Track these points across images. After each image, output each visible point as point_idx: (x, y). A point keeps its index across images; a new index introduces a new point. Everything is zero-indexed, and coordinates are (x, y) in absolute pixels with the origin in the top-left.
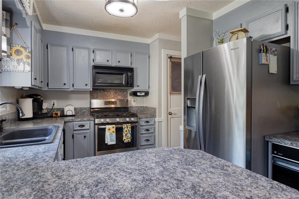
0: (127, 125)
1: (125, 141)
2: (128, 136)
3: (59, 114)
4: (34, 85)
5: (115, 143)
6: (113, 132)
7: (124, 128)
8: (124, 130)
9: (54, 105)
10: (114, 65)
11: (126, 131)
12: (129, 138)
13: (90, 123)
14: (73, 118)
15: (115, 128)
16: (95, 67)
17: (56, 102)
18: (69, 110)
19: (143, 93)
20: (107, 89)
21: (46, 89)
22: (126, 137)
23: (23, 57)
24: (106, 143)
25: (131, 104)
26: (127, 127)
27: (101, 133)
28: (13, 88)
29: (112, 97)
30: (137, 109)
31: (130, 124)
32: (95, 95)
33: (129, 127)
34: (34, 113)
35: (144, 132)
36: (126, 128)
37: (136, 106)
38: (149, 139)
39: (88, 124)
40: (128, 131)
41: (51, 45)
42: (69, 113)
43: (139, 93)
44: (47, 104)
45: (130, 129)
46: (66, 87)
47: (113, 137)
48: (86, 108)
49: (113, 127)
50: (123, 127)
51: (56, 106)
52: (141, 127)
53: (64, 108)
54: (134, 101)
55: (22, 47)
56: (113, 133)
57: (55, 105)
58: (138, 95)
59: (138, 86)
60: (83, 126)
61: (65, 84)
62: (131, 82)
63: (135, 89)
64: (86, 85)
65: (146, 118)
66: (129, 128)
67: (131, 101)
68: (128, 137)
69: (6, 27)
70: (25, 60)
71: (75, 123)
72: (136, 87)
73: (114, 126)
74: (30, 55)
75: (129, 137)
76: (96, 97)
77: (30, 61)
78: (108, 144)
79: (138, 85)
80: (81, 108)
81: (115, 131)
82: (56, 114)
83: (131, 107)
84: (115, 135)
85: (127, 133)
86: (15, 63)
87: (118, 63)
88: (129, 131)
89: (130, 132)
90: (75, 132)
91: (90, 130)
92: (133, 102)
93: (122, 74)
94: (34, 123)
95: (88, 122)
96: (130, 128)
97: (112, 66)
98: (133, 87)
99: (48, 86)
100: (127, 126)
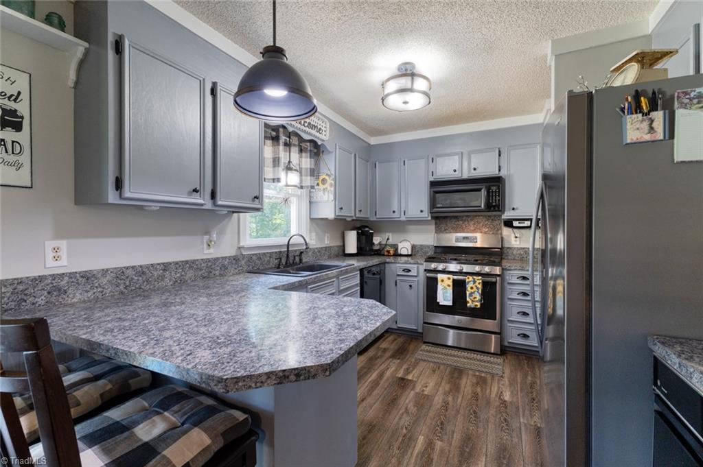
0: (475, 277)
1: (468, 305)
2: (475, 298)
3: (392, 252)
4: (338, 216)
5: (451, 304)
6: (449, 286)
7: (469, 282)
8: (469, 287)
9: (388, 239)
10: (465, 176)
11: (472, 288)
12: (477, 301)
13: (418, 267)
14: (409, 259)
15: (451, 280)
16: (433, 184)
17: (390, 235)
18: (404, 248)
19: (526, 222)
20: (463, 217)
21: (374, 219)
22: (472, 298)
23: (327, 185)
24: (438, 301)
25: (510, 242)
26: (474, 282)
27: (432, 284)
28: (327, 219)
29: (472, 229)
30: (522, 253)
31: (480, 278)
32: (443, 226)
33: (478, 281)
34: (359, 248)
35: (515, 296)
36: (472, 282)
37: (519, 246)
38: (527, 312)
39: (416, 269)
40: (475, 289)
41: (379, 163)
42: (404, 252)
43: (517, 222)
44: (379, 238)
45: (480, 286)
46: (396, 215)
47: (448, 295)
48: (428, 246)
49: (449, 279)
50: (467, 280)
51: (390, 242)
52: (509, 287)
53: (397, 245)
54: (516, 237)
55: (327, 175)
56: (448, 288)
57: (390, 240)
58: (514, 225)
59: (513, 209)
60: (409, 271)
61: (394, 212)
62: (497, 203)
63: (507, 215)
64: (422, 211)
65: (519, 270)
66: (477, 284)
67: (509, 236)
68: (475, 300)
69: (310, 158)
70: (329, 188)
71: (398, 265)
72: (509, 210)
73: (451, 276)
74: (333, 182)
75: (477, 299)
76: (445, 230)
77: (333, 189)
78: (440, 304)
79: (515, 207)
80: (421, 245)
81: (451, 284)
82: (388, 252)
83: (508, 248)
84: (451, 291)
85: (473, 291)
86: (322, 193)
87: (475, 172)
88: (477, 288)
89: (480, 291)
90: (398, 278)
91: (418, 278)
92: (513, 239)
93: (479, 190)
94: (358, 261)
95: (416, 266)
96: (479, 283)
97: (463, 178)
98: (501, 211)
99: (376, 214)
100: (474, 279)
